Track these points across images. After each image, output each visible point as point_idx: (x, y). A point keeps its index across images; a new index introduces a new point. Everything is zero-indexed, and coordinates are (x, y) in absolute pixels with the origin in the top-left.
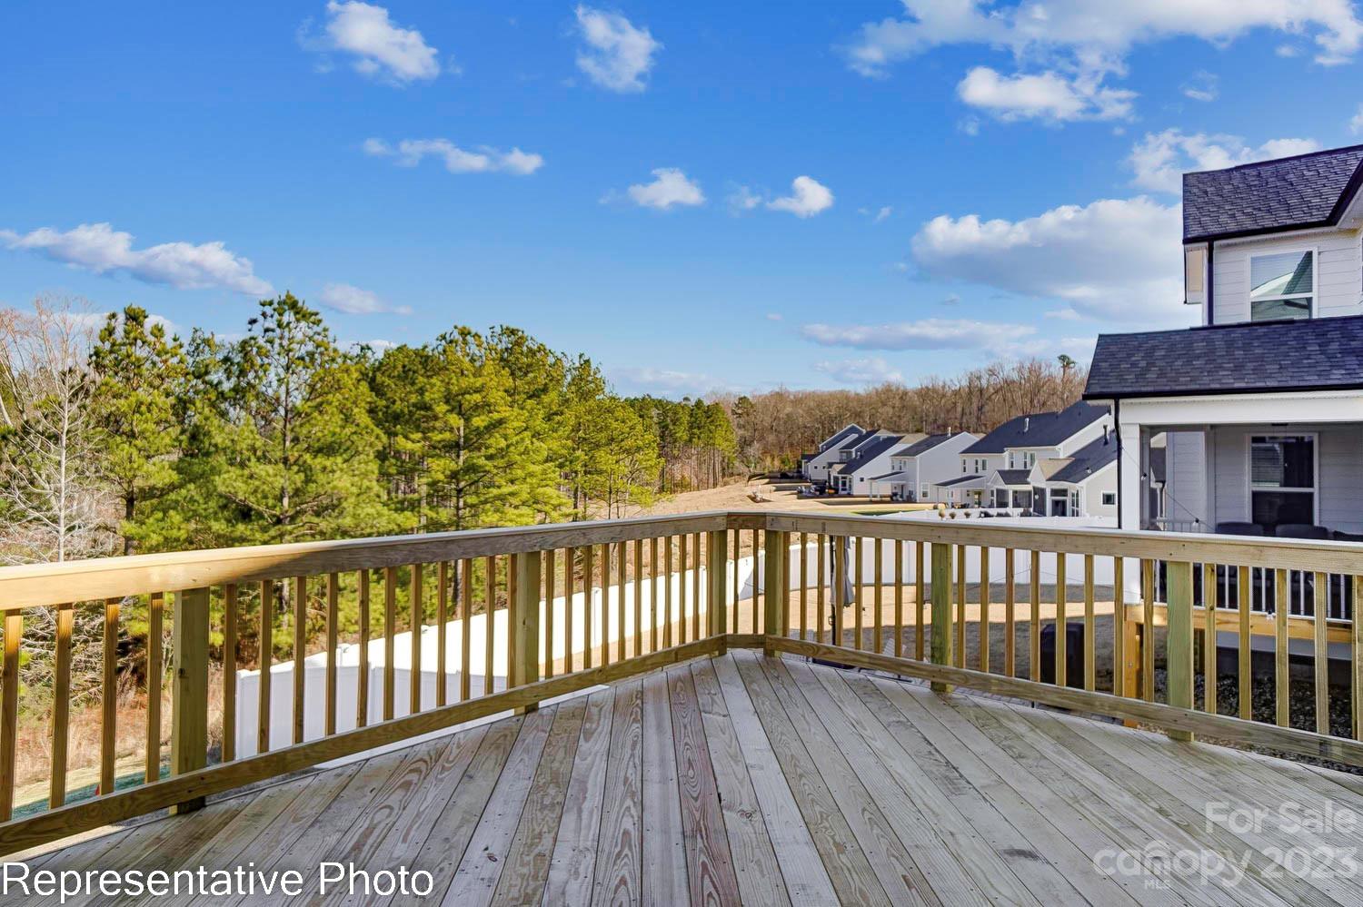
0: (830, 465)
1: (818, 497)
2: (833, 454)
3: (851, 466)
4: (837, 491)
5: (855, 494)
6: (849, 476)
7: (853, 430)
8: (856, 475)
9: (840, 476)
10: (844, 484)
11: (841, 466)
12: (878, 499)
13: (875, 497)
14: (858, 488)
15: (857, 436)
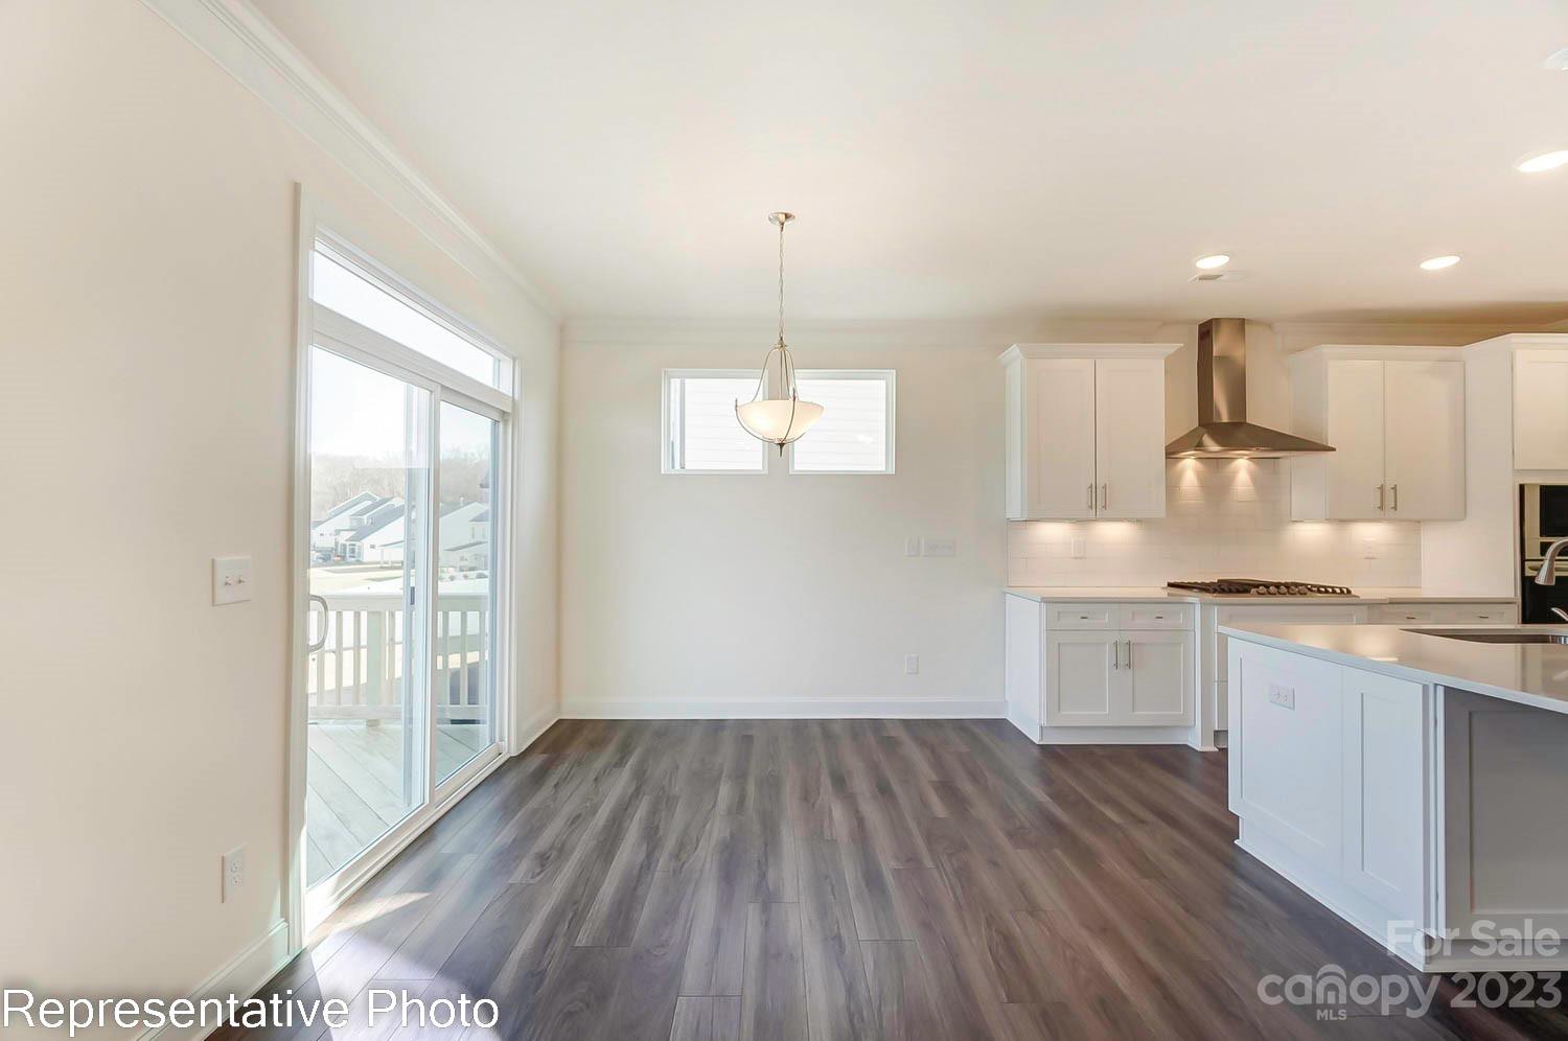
0: (338, 532)
1: (323, 566)
2: (344, 520)
3: (361, 533)
4: (343, 558)
5: (365, 560)
6: (357, 543)
7: (367, 497)
8: (367, 542)
9: (348, 543)
10: (353, 551)
11: (352, 533)
12: (390, 565)
13: (386, 563)
14: (369, 555)
15: (370, 503)
